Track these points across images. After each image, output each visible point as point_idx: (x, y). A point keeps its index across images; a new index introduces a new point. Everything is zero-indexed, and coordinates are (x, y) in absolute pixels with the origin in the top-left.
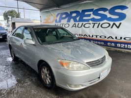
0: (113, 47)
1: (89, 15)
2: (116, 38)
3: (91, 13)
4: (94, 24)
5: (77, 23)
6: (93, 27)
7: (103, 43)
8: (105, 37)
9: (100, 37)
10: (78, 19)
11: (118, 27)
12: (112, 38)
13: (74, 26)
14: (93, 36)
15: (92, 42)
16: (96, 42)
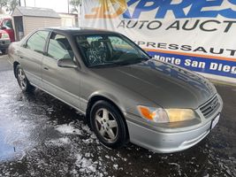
4: (231, 23)
6: (226, 30)
13: (175, 25)
14: (222, 51)
15: (213, 66)
16: (226, 68)
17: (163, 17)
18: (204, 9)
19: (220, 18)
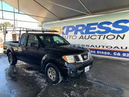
0: (118, 56)
1: (95, 28)
2: (122, 48)
3: (96, 26)
4: (100, 36)
5: (84, 36)
6: (99, 39)
7: (109, 53)
8: (112, 47)
9: (107, 47)
10: (84, 31)
11: (123, 38)
12: (118, 48)
13: (82, 37)
14: (99, 46)
15: (98, 52)
16: (103, 53)
17: (77, 34)
18: (90, 31)
19: (96, 34)
